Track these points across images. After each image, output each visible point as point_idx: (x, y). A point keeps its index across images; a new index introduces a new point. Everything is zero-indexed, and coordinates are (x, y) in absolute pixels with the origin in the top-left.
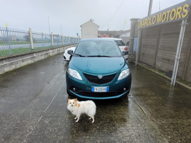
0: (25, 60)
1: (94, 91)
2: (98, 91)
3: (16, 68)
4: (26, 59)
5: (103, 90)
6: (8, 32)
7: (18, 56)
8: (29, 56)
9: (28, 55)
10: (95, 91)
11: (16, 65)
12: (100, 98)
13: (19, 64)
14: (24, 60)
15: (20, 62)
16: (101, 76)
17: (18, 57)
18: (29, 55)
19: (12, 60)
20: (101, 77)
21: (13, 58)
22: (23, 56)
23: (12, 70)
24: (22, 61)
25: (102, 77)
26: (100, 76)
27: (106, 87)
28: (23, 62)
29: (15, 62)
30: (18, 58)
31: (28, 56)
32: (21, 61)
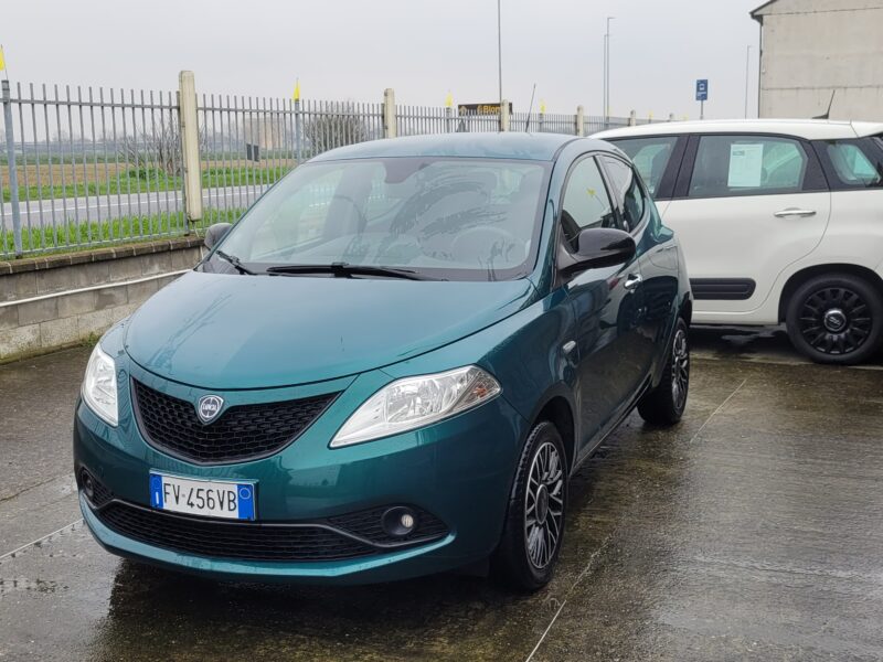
0: (118, 295)
1: (166, 507)
2: (183, 508)
3: (45, 345)
4: (130, 291)
5: (218, 504)
6: (14, 107)
7: (60, 266)
8: (156, 268)
9: (147, 260)
10: (169, 505)
11: (49, 325)
12: (205, 564)
13: (68, 322)
14: (113, 292)
15: (79, 304)
16: (214, 402)
17: (64, 271)
18: (157, 259)
19: (22, 291)
20: (212, 412)
21: (30, 278)
22: (104, 269)
23: (9, 356)
24: (96, 299)
25: (217, 410)
26: (208, 402)
27: (232, 487)
28: (99, 308)
29: (39, 306)
30: (63, 276)
31: (145, 269)
32: (84, 298)
